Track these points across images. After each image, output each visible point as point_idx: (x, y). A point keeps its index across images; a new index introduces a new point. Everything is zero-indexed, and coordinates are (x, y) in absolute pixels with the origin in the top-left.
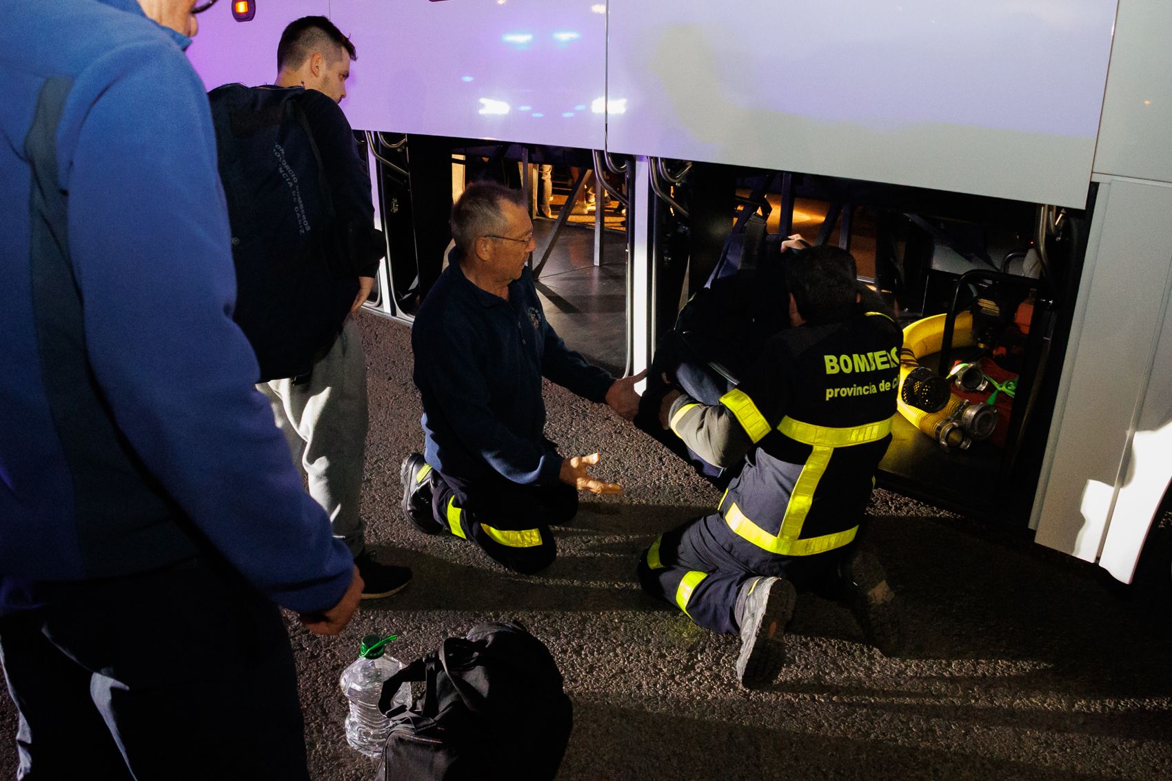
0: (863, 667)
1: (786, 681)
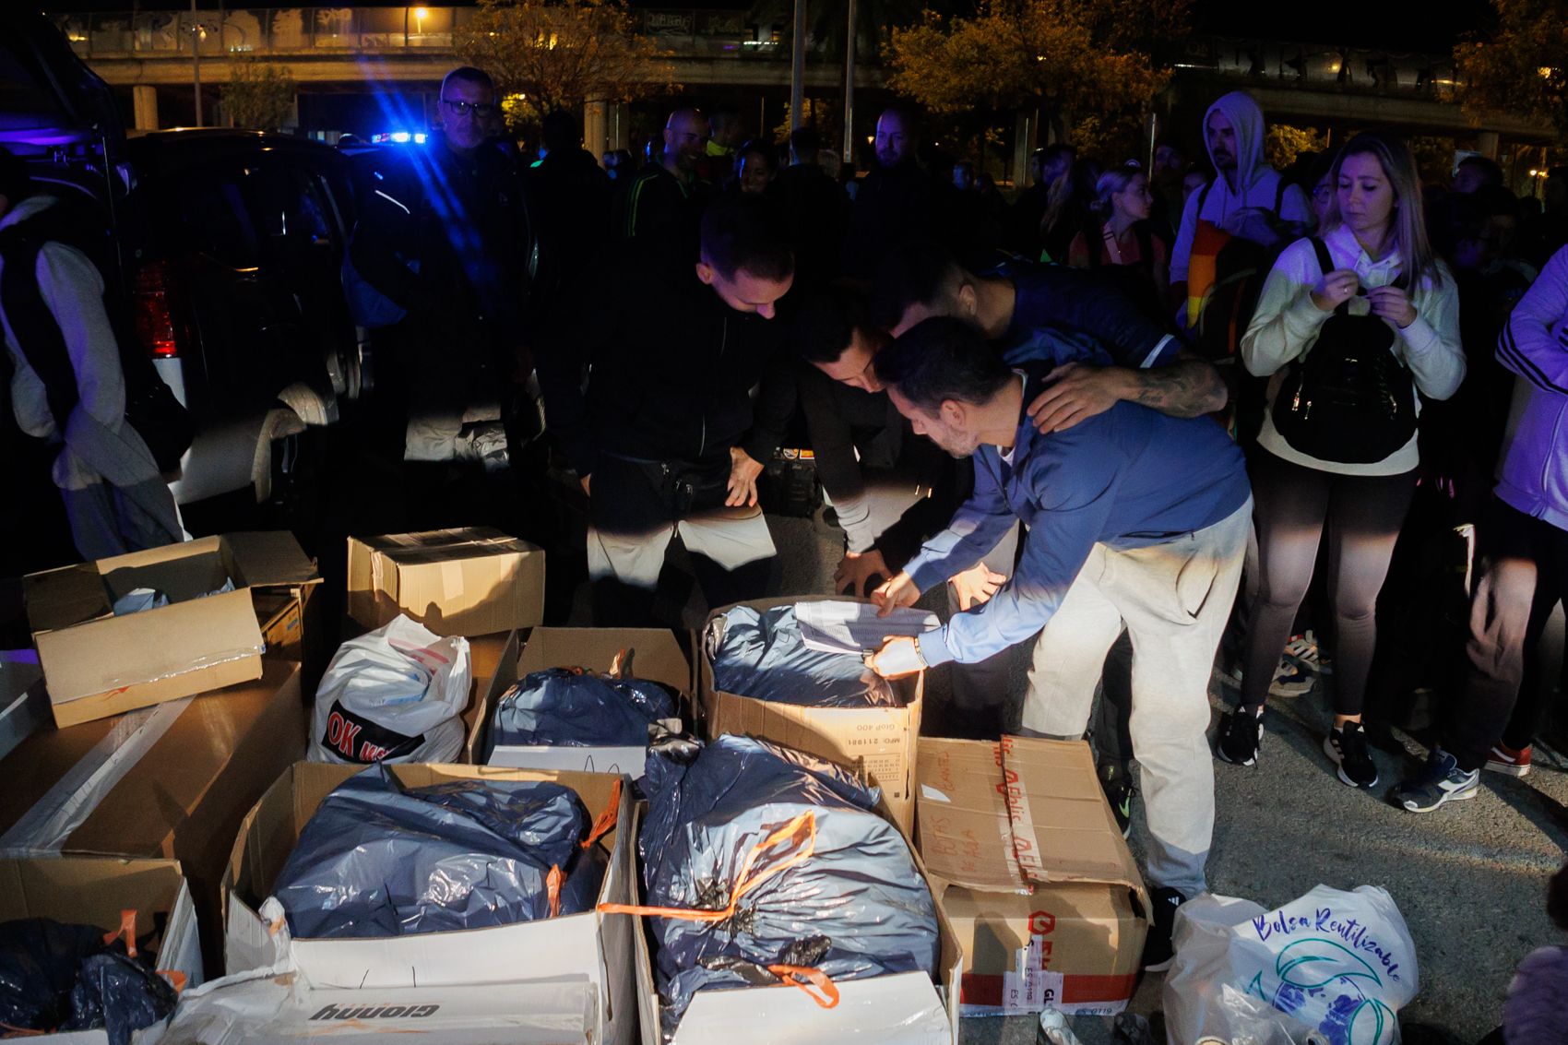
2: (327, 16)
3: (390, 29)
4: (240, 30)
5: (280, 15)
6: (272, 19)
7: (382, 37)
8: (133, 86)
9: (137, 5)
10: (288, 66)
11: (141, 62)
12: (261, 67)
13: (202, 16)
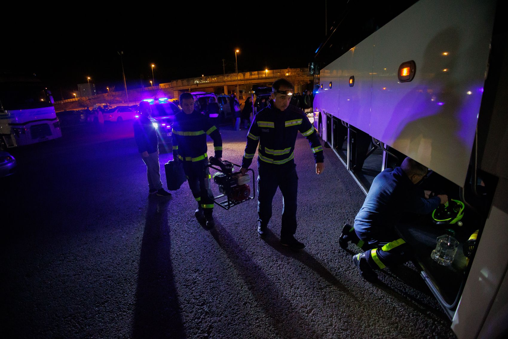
2: (253, 73)
3: (262, 74)
4: (240, 76)
5: (246, 73)
6: (245, 74)
7: (261, 75)
8: (224, 86)
9: (224, 73)
10: (247, 81)
11: (225, 82)
12: (243, 81)
13: (234, 74)
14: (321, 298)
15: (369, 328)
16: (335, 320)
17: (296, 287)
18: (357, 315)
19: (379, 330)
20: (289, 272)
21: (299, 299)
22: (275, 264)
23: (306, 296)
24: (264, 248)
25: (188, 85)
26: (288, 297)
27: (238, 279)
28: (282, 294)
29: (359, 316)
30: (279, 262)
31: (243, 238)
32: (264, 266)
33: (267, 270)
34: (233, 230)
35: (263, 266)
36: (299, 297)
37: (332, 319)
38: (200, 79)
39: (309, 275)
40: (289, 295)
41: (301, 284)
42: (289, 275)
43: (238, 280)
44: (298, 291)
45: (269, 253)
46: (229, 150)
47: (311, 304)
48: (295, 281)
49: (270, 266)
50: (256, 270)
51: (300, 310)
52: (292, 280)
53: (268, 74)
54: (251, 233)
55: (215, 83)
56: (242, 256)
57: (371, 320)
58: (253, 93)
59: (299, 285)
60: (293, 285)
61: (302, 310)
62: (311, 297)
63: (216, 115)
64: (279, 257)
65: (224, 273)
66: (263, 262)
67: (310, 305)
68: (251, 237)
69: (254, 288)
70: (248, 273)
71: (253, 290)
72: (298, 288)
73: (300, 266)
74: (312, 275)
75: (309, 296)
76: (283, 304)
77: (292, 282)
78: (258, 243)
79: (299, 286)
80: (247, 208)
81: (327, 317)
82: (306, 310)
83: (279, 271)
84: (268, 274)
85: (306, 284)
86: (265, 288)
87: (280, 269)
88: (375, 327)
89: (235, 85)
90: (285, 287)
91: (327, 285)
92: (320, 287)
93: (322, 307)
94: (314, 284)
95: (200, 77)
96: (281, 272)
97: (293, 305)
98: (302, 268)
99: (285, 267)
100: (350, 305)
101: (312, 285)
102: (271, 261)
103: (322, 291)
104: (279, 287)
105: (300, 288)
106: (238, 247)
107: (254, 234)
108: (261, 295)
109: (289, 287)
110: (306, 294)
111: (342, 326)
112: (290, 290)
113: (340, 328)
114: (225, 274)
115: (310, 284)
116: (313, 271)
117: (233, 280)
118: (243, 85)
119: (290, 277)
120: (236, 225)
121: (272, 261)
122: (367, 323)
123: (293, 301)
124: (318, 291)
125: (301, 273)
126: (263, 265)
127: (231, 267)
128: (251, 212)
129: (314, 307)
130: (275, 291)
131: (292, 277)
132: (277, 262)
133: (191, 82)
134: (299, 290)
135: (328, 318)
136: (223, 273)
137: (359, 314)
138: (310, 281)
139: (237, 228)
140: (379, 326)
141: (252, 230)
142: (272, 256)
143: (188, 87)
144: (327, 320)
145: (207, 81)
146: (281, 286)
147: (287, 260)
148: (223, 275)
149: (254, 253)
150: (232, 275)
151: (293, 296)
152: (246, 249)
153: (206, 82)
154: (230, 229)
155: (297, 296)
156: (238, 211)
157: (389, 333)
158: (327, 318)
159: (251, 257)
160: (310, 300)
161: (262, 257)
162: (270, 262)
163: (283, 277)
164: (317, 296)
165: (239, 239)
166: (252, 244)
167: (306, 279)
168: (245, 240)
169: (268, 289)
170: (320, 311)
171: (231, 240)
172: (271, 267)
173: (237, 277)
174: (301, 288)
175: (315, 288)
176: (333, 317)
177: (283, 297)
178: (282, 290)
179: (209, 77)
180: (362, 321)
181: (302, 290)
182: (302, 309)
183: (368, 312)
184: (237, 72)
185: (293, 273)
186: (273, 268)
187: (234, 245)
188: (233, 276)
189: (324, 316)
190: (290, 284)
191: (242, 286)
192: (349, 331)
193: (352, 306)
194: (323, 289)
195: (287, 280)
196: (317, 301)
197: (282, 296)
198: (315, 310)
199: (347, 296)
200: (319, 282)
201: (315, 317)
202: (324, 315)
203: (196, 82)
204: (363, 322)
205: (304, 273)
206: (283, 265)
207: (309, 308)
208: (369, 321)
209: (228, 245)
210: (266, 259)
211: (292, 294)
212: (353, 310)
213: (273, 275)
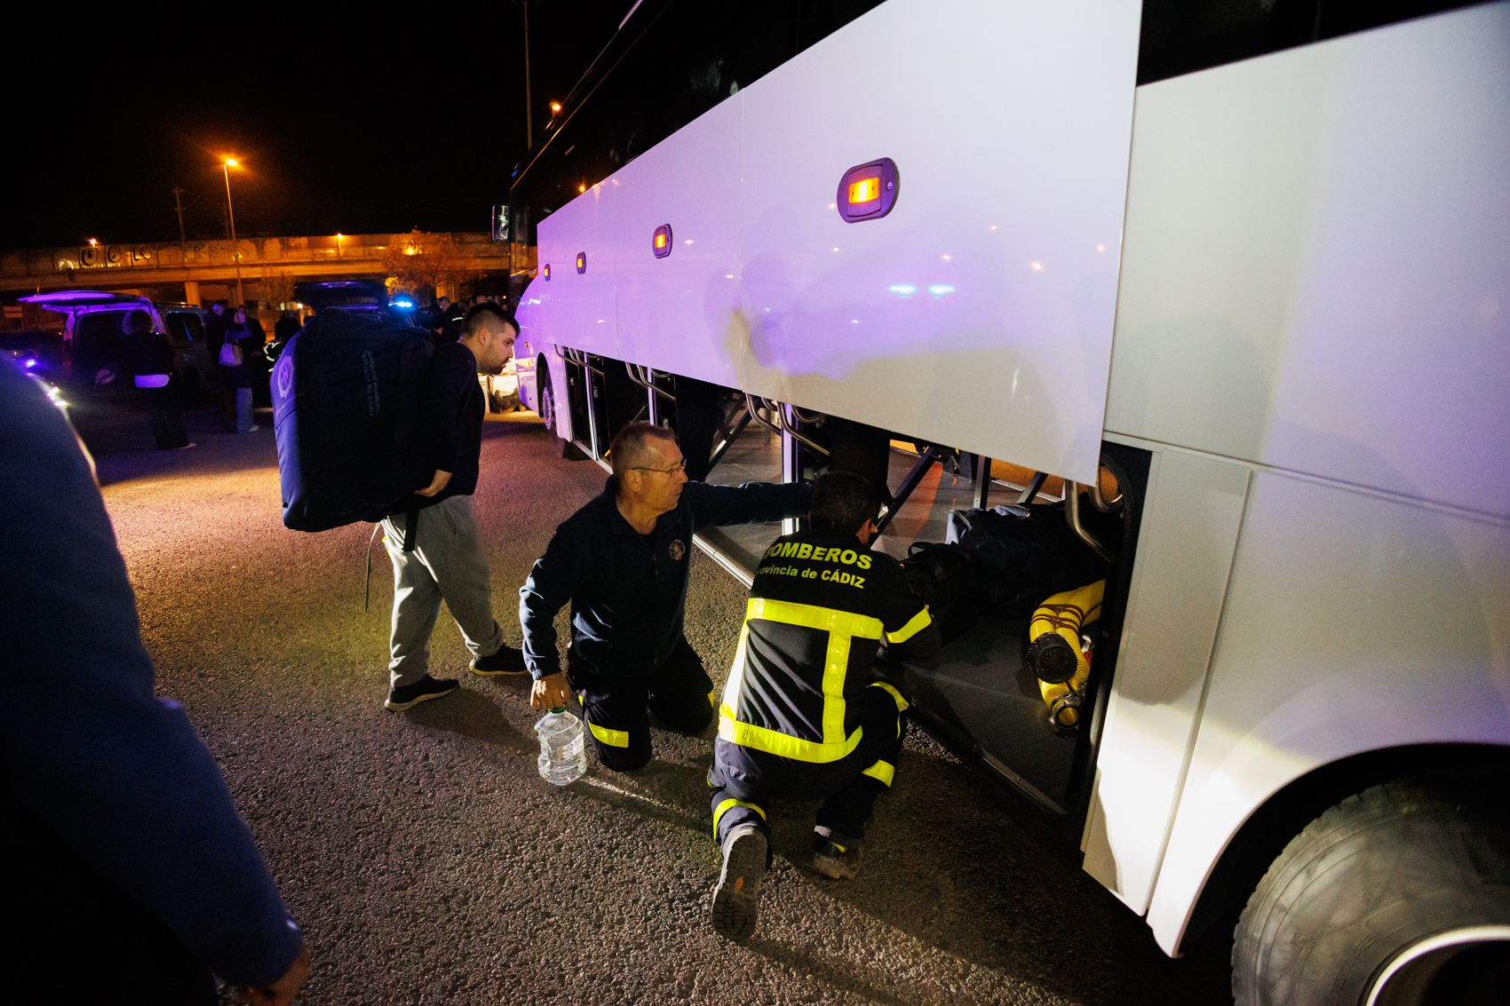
0: (867, 950)
1: (774, 940)
2: (294, 241)
3: (324, 248)
4: (246, 250)
5: (267, 241)
6: (263, 243)
7: (324, 251)
8: (184, 282)
9: (183, 238)
10: (274, 269)
11: (188, 269)
12: (259, 269)
13: (224, 243)
14: (704, 925)
15: (872, 959)
16: (774, 980)
17: (612, 920)
18: (827, 937)
19: (902, 954)
20: (572, 879)
21: (637, 957)
22: (511, 866)
23: (657, 938)
24: (455, 819)
25: (29, 275)
26: (599, 967)
27: (390, 968)
28: (573, 964)
29: (833, 938)
30: (526, 853)
31: (363, 807)
32: (477, 885)
33: (492, 897)
34: (315, 784)
35: (472, 888)
36: (636, 949)
37: (765, 980)
38: (84, 253)
39: (641, 863)
40: (598, 958)
41: (625, 904)
42: (575, 888)
43: (393, 971)
44: (624, 933)
45: (479, 834)
46: (236, 499)
47: (681, 959)
48: (602, 901)
49: (496, 878)
50: (448, 910)
51: (654, 993)
52: (590, 901)
53: (347, 247)
54: (390, 778)
55: (147, 270)
56: (382, 874)
57: (870, 932)
58: (295, 309)
59: (620, 910)
60: (600, 917)
61: (661, 993)
62: (674, 936)
63: (161, 380)
64: (520, 834)
65: (326, 965)
66: (469, 872)
67: (680, 965)
68: (396, 795)
69: (465, 983)
70: (423, 933)
71: (465, 991)
72: (621, 922)
73: (601, 846)
74: (649, 863)
75: (666, 936)
76: (591, 999)
77: (593, 907)
78: (426, 807)
79: (621, 914)
80: (349, 691)
81: (748, 979)
82: (673, 988)
83: (535, 884)
84: (500, 911)
85: (643, 898)
86: (506, 966)
87: (536, 877)
88: (887, 949)
89: (229, 280)
90: (574, 934)
91: (707, 879)
92: (688, 892)
93: (721, 955)
94: (667, 890)
95: (83, 248)
96: (544, 887)
97: (625, 987)
98: (611, 850)
99: (552, 864)
100: (796, 916)
101: (661, 893)
102: (496, 858)
103: (700, 902)
104: (555, 942)
105: (627, 921)
106: (352, 846)
107: (401, 779)
108: (498, 997)
109: (590, 927)
110: (653, 932)
111: (800, 990)
112: (598, 939)
113: (797, 997)
114: (330, 967)
115: (655, 894)
116: (648, 848)
117: (373, 980)
118: (258, 280)
119: (581, 891)
120: (325, 764)
121: (501, 859)
122: (863, 947)
123: (621, 971)
124: (687, 909)
125: (613, 866)
126: (469, 882)
127: (347, 930)
128: (370, 702)
129: (697, 965)
130: (547, 961)
131: (587, 893)
132: (517, 855)
133: (44, 265)
134: (626, 926)
135: (751, 982)
136: (320, 967)
137: (831, 932)
138: (651, 885)
139: (329, 775)
140: (895, 944)
141: (392, 765)
142: (493, 839)
143: (30, 281)
144: (751, 992)
145: (112, 262)
146: (562, 936)
147: (550, 838)
148: (322, 976)
149: (423, 847)
150: (360, 961)
151: (613, 956)
152: (388, 843)
153: (109, 265)
154: (302, 783)
155: (628, 951)
156: (319, 709)
157: (928, 950)
158: (747, 985)
159: (417, 868)
160: (672, 946)
161: (458, 853)
162: (492, 863)
163: (557, 902)
164: (689, 924)
165: (349, 814)
166: (408, 819)
167: (634, 881)
168: (375, 810)
169: (521, 965)
170: (720, 971)
171: (319, 823)
172: (502, 880)
173: (386, 964)
174: (631, 917)
175: (672, 901)
176: (764, 970)
177: (581, 974)
178: (570, 950)
179: (123, 247)
180: (847, 947)
181: (637, 923)
182: (660, 989)
183: (852, 916)
184: (234, 234)
185: (587, 876)
186: (511, 884)
187: (336, 843)
188: (367, 965)
189: (738, 982)
190: (588, 916)
191: (417, 990)
192: (825, 995)
193: (803, 915)
194: (701, 894)
195: (574, 906)
196: (695, 942)
197: (577, 971)
198: (703, 973)
199: (778, 891)
200: (680, 877)
201: (710, 997)
202: (735, 977)
203: (66, 264)
204: (851, 950)
205: (623, 863)
206: (544, 860)
207: (680, 977)
208: (864, 941)
209: (309, 849)
210: (473, 856)
211: (607, 949)
212: (810, 928)
213: (519, 908)
